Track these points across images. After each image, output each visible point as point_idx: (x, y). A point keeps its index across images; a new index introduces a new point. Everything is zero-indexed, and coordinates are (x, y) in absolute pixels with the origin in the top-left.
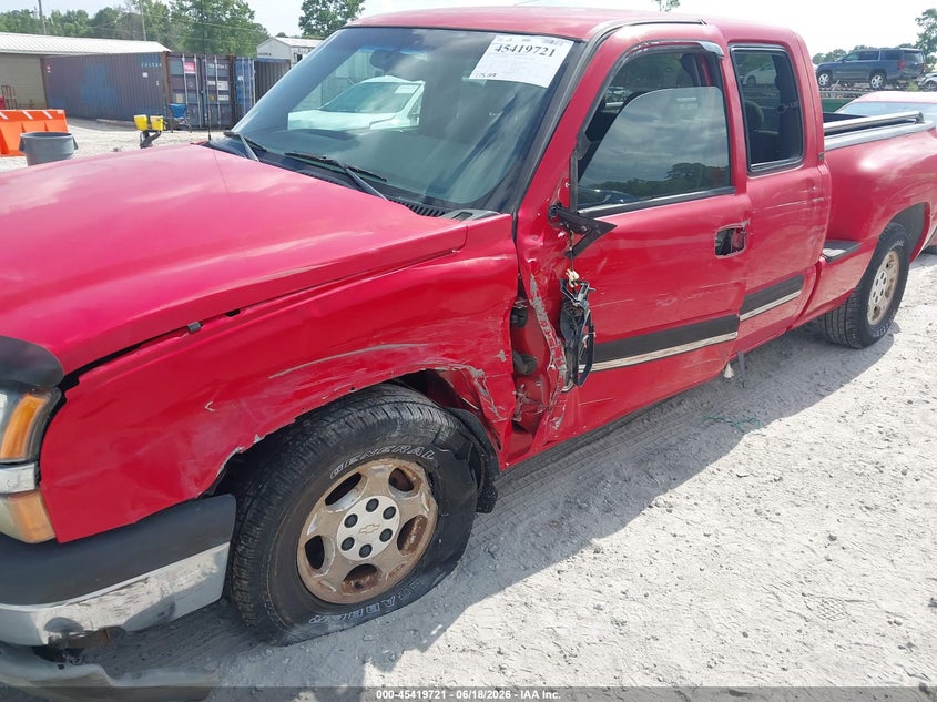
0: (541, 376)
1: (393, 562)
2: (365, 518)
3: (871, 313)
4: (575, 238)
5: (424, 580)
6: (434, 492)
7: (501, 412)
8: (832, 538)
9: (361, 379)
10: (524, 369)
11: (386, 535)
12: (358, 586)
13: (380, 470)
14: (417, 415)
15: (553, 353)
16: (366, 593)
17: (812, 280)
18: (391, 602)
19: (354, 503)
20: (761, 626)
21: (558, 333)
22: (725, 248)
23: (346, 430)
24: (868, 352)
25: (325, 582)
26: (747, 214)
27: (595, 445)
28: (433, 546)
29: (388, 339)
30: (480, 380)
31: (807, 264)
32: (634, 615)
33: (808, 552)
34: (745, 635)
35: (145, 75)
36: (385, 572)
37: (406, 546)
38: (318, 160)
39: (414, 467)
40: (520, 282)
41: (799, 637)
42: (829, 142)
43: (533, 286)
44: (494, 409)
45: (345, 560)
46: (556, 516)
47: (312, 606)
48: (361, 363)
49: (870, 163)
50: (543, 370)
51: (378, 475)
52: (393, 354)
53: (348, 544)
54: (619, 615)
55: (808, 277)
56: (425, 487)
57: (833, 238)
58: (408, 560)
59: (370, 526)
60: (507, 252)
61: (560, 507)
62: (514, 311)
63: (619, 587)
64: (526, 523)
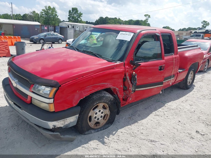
0: (128, 90)
1: (102, 122)
2: (98, 113)
3: (188, 83)
4: (134, 66)
5: (107, 126)
6: (110, 110)
7: (121, 96)
8: (179, 121)
9: (99, 89)
10: (125, 89)
11: (101, 117)
12: (96, 126)
13: (101, 105)
14: (108, 96)
15: (130, 86)
16: (98, 127)
17: (176, 76)
18: (102, 129)
19: (97, 110)
20: (166, 134)
21: (131, 83)
22: (161, 69)
23: (97, 97)
24: (188, 90)
25: (91, 124)
26: (164, 63)
27: (136, 105)
28: (109, 120)
29: (104, 82)
30: (118, 90)
31: (175, 73)
32: (144, 132)
33: (175, 124)
34: (164, 135)
35: (36, 29)
36: (101, 123)
37: (104, 119)
38: (89, 52)
39: (107, 105)
40: (125, 73)
41: (173, 136)
42: (179, 50)
43: (127, 74)
44: (120, 96)
45: (95, 120)
46: (130, 117)
47: (90, 128)
48: (99, 86)
49: (187, 54)
50: (128, 89)
51: (101, 106)
52: (104, 85)
53: (95, 117)
54: (142, 132)
55: (175, 75)
56: (108, 108)
57: (180, 68)
58: (105, 122)
59: (99, 115)
60: (123, 68)
61: (130, 115)
62: (124, 79)
63: (142, 128)
64: (124, 117)
